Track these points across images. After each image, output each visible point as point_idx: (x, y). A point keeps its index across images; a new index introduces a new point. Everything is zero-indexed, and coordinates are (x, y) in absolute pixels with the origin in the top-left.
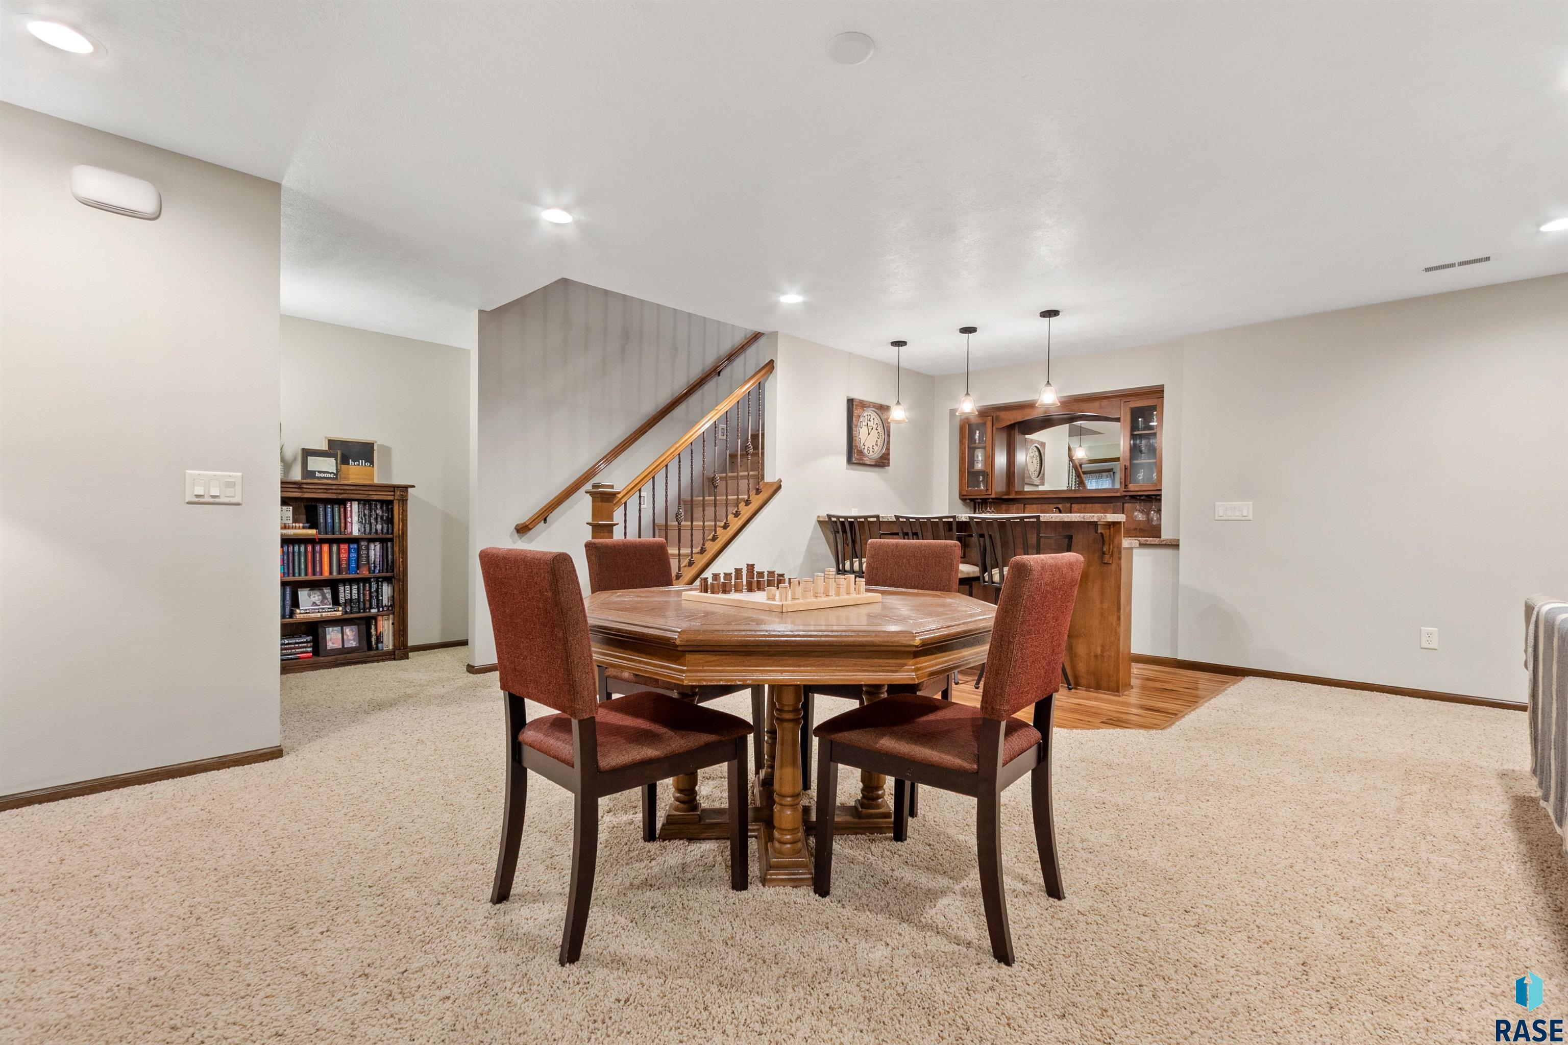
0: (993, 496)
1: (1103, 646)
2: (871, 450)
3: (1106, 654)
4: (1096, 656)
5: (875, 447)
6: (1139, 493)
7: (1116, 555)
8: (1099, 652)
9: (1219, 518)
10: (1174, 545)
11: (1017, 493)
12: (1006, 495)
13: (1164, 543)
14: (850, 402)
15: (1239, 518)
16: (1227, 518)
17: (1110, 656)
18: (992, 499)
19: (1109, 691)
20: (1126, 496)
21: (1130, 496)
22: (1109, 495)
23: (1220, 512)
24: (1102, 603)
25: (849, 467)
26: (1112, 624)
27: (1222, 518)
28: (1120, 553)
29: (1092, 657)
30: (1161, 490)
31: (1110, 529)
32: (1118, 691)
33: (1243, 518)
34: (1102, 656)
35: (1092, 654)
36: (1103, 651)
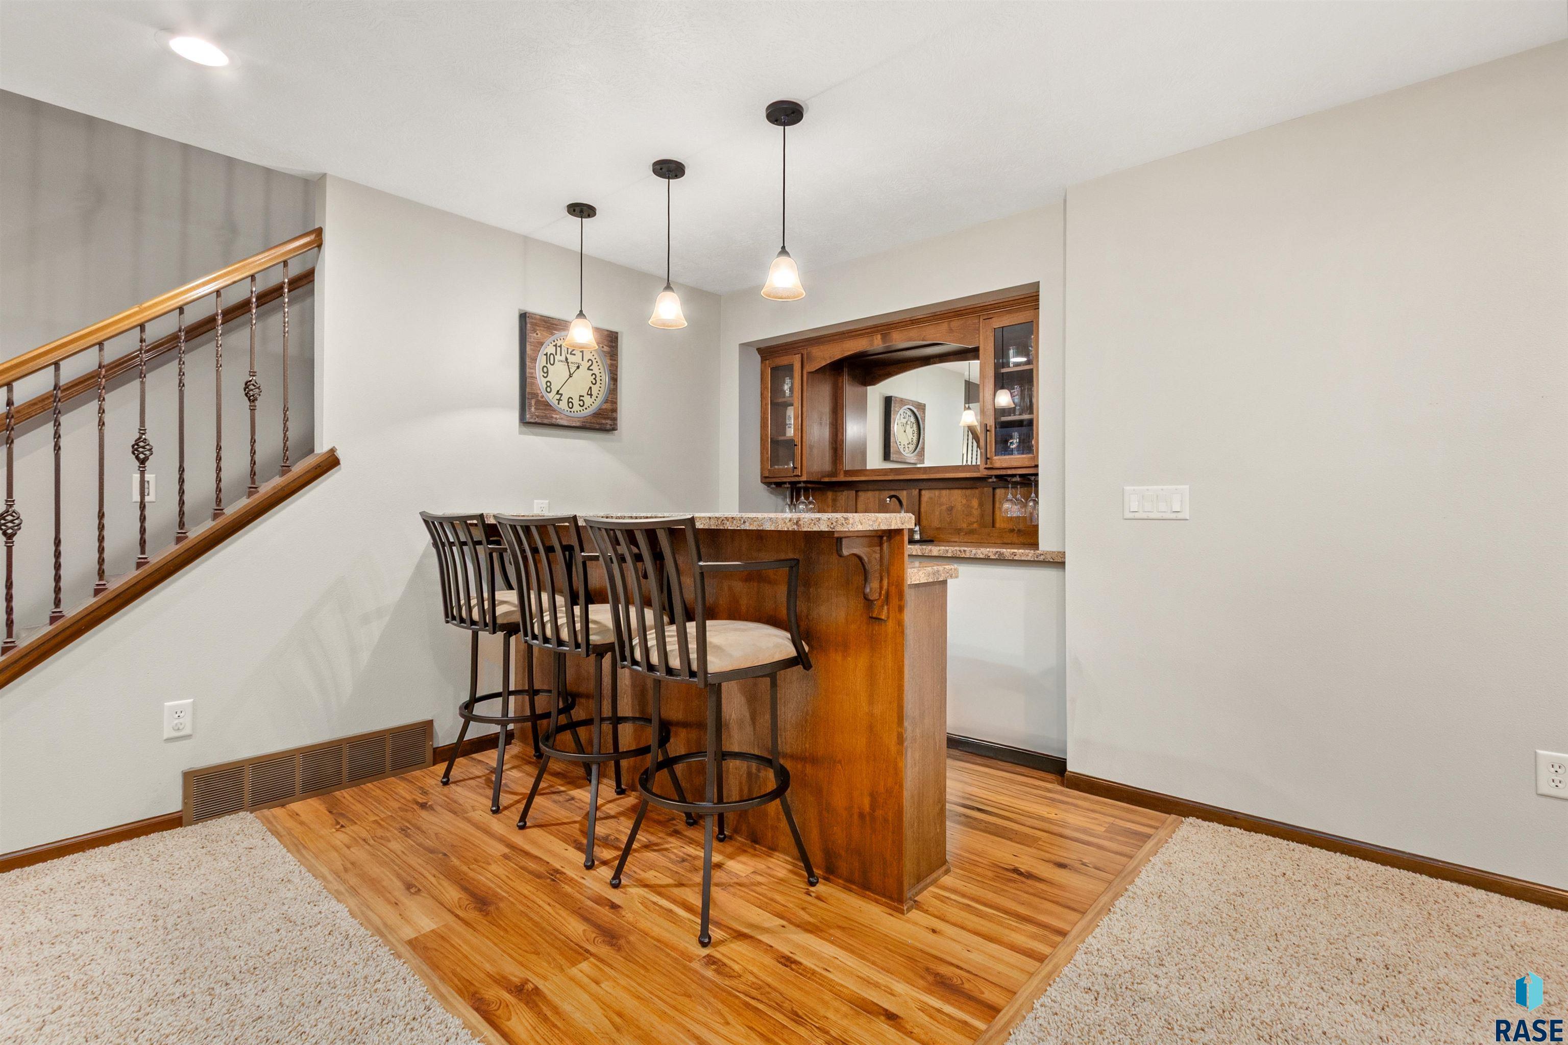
0: (804, 478)
1: (873, 796)
2: (576, 402)
3: (879, 813)
4: (862, 816)
5: (587, 400)
6: (1009, 472)
7: (894, 601)
8: (867, 808)
9: (1131, 515)
10: (1058, 563)
11: (847, 473)
12: (828, 476)
13: (1041, 558)
14: (523, 317)
15: (1166, 516)
16: (1144, 516)
17: (886, 820)
18: (804, 482)
19: (884, 896)
20: (990, 477)
21: (997, 476)
22: (968, 475)
23: (1134, 504)
24: (871, 702)
25: (524, 429)
26: (888, 750)
27: (1137, 515)
28: (901, 595)
29: (856, 817)
30: (1037, 466)
31: (881, 545)
32: (901, 901)
33: (1173, 516)
34: (873, 819)
35: (856, 811)
36: (873, 807)
